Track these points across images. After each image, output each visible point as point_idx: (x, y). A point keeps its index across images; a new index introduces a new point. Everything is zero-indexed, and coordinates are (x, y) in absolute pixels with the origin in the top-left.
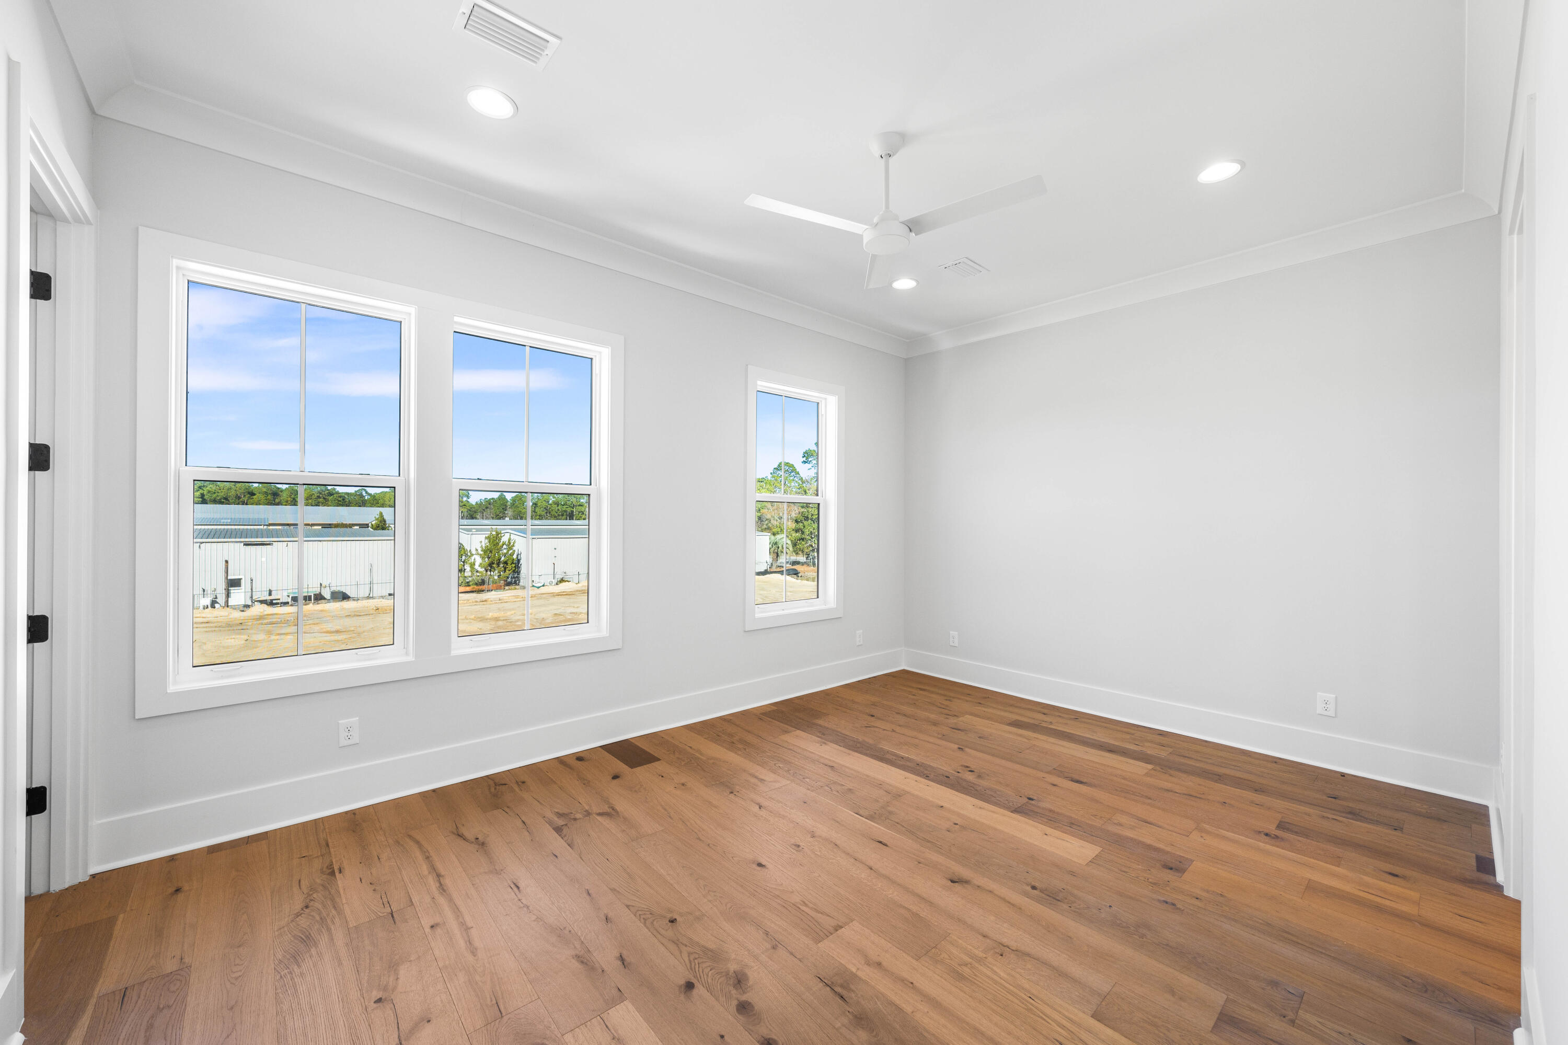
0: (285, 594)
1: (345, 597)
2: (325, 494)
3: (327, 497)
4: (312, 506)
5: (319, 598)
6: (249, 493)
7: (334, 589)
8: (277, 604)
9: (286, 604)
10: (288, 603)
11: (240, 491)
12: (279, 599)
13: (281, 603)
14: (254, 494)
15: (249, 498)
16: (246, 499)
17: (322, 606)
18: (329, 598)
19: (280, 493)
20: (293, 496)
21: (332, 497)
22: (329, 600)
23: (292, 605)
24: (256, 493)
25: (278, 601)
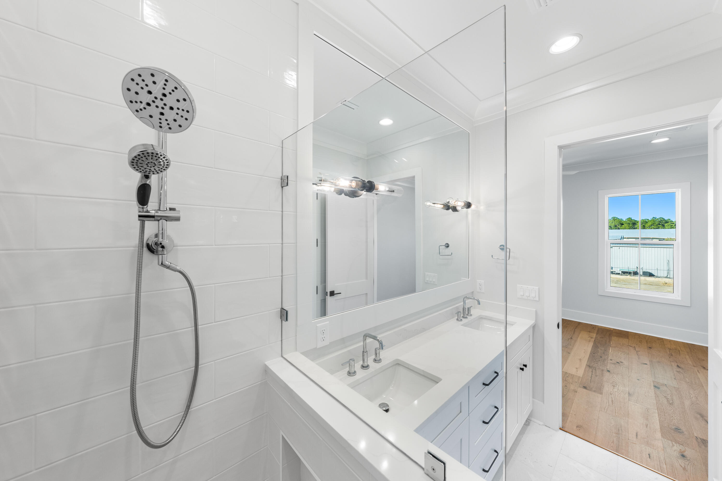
0: (619, 269)
1: (651, 275)
2: (663, 223)
3: (664, 224)
4: (654, 229)
5: (636, 273)
6: (621, 224)
7: (644, 270)
8: (615, 273)
9: (619, 274)
10: (620, 274)
11: (617, 223)
12: (615, 271)
13: (616, 273)
14: (623, 224)
15: (621, 226)
16: (619, 227)
17: (636, 278)
18: (642, 274)
19: (637, 223)
20: (643, 224)
21: (667, 224)
22: (642, 275)
23: (621, 275)
24: (624, 224)
25: (615, 272)
